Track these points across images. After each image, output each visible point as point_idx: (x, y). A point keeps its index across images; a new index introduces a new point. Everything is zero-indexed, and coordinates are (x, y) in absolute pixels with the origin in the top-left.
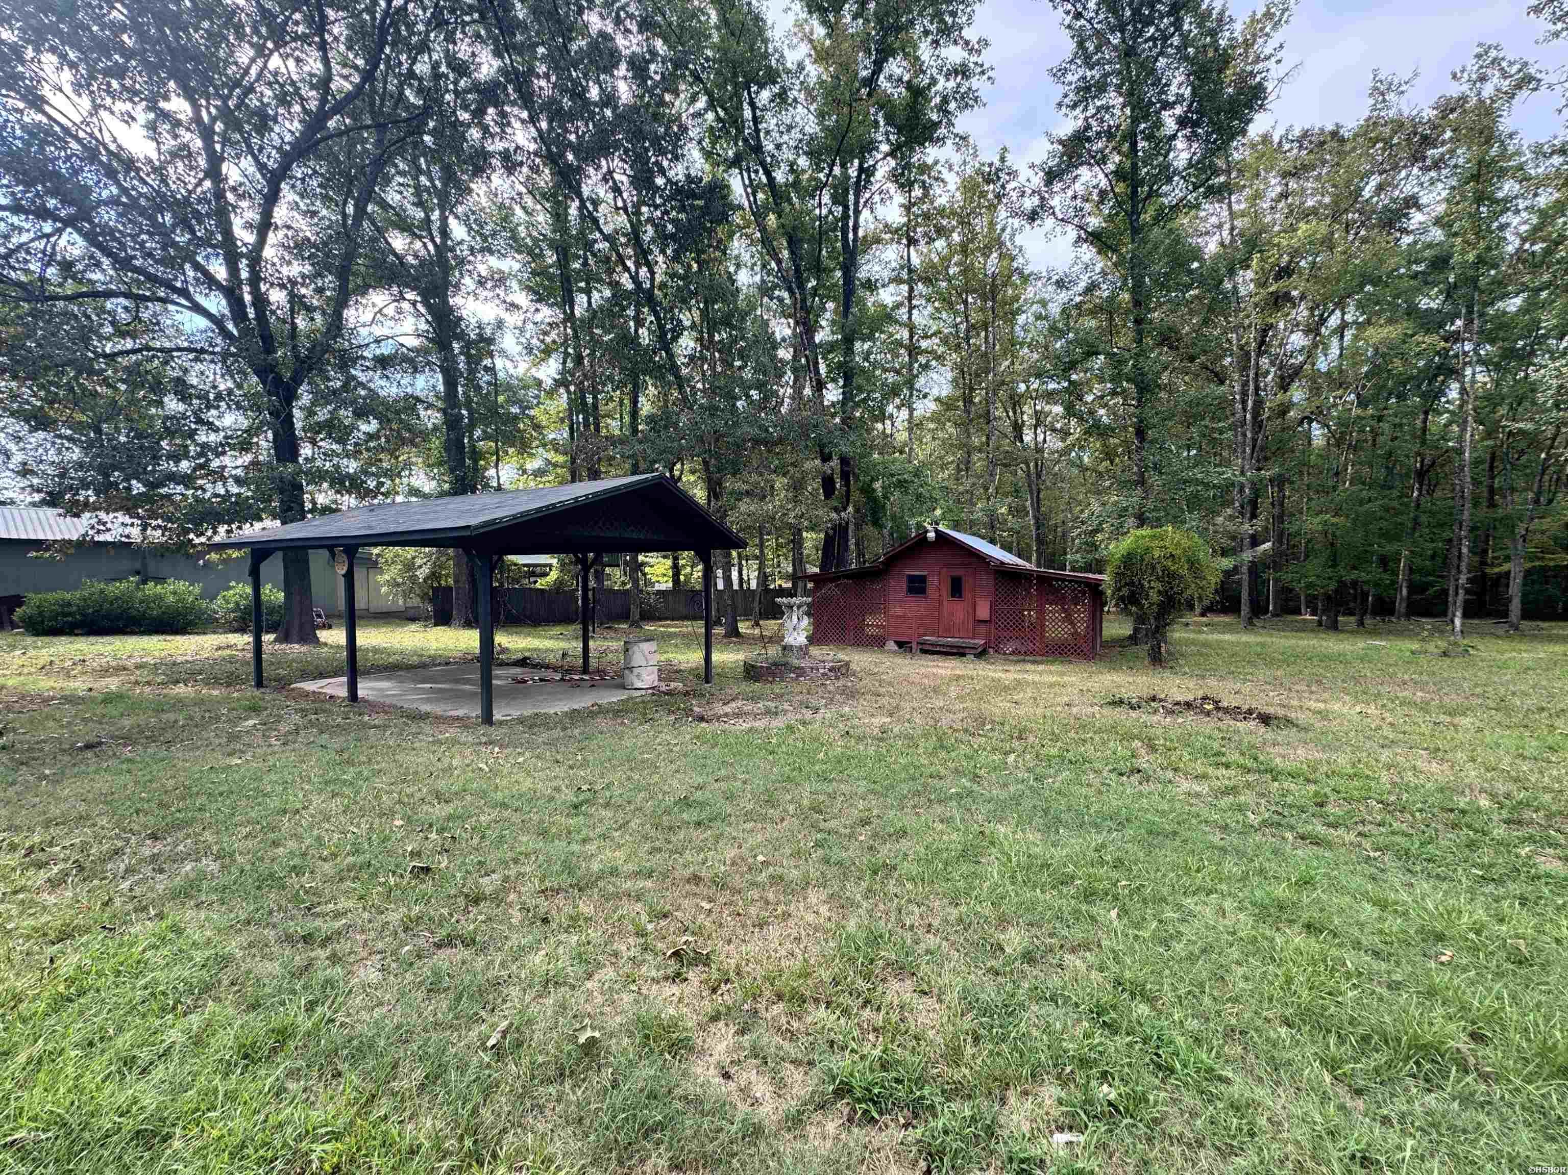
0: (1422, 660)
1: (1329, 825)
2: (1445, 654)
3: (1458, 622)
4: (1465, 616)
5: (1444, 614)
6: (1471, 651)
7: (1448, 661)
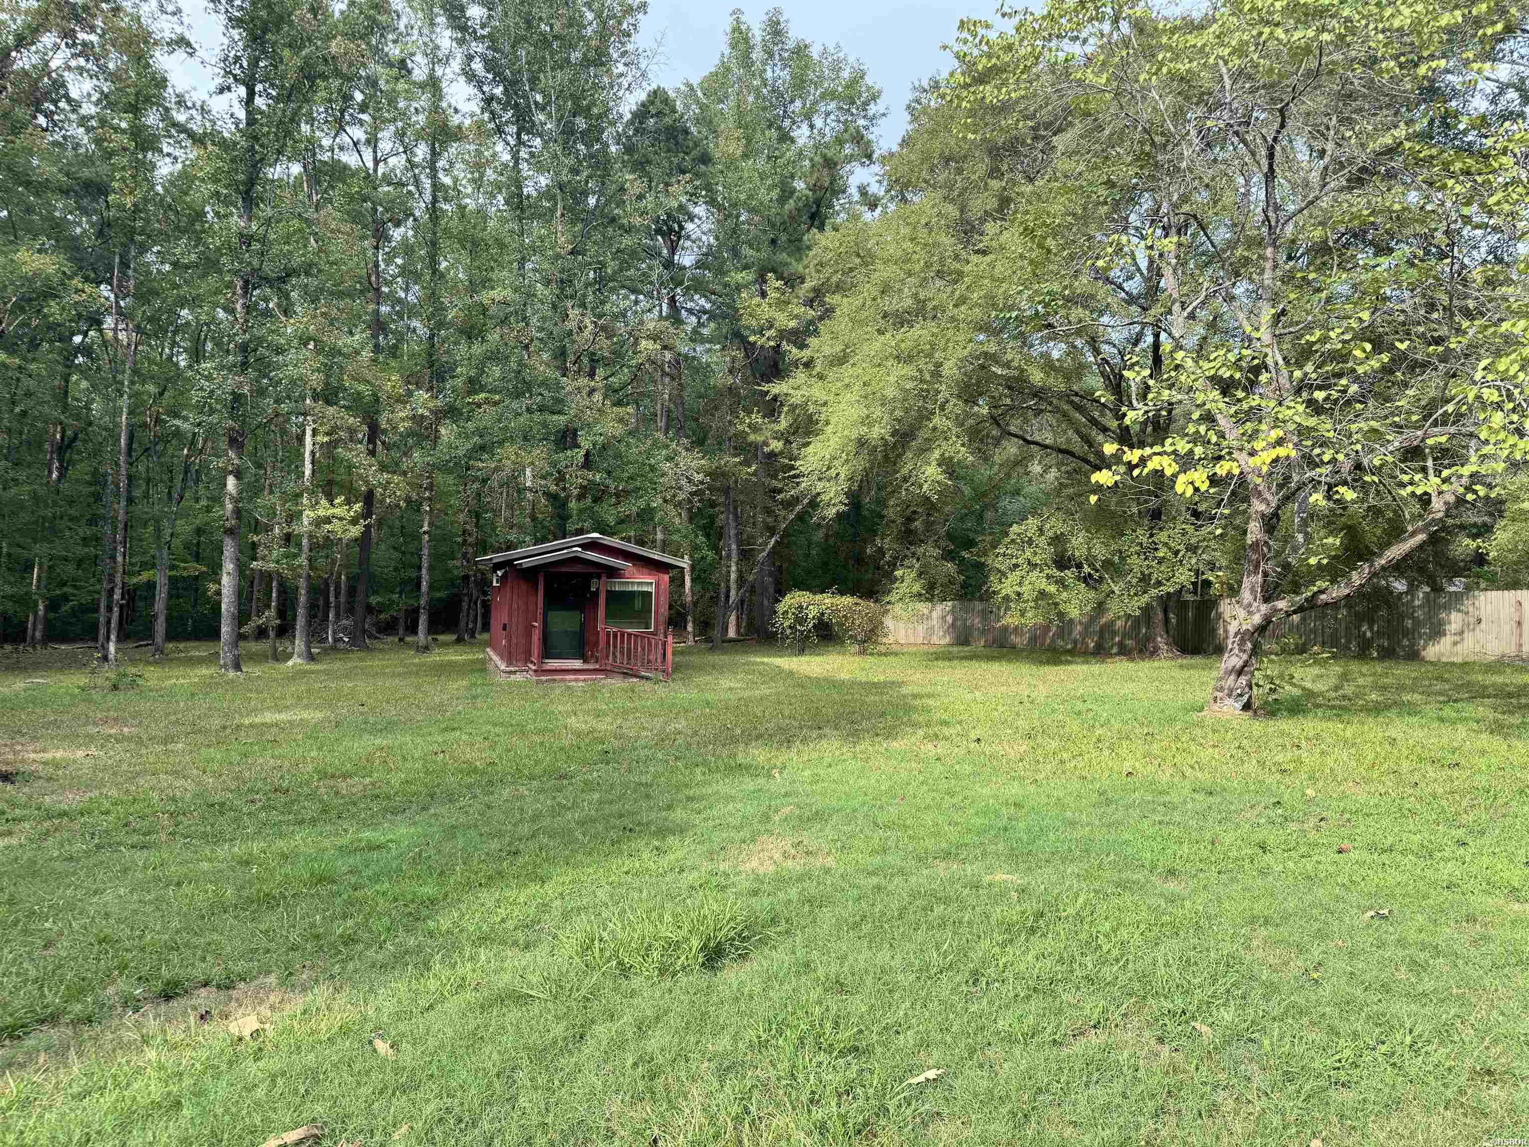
0: (95, 695)
1: (144, 835)
2: (115, 687)
3: (112, 647)
4: (119, 640)
5: (95, 639)
6: (140, 682)
7: (121, 696)
